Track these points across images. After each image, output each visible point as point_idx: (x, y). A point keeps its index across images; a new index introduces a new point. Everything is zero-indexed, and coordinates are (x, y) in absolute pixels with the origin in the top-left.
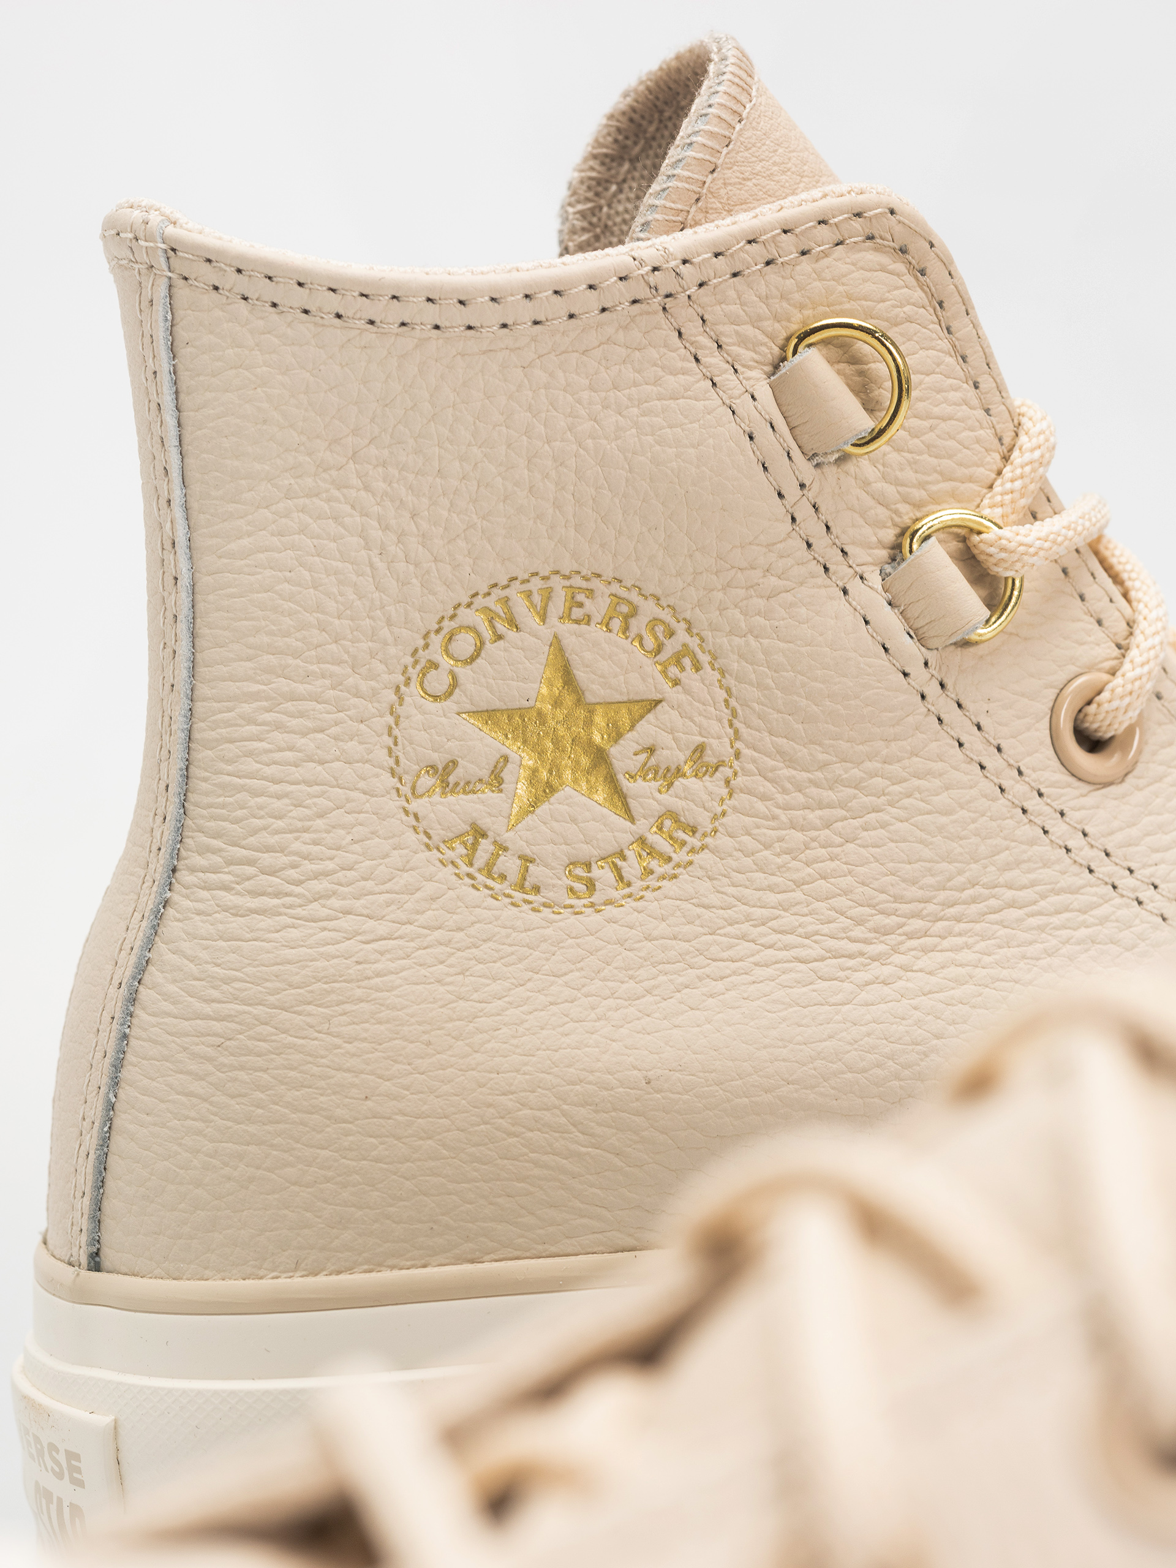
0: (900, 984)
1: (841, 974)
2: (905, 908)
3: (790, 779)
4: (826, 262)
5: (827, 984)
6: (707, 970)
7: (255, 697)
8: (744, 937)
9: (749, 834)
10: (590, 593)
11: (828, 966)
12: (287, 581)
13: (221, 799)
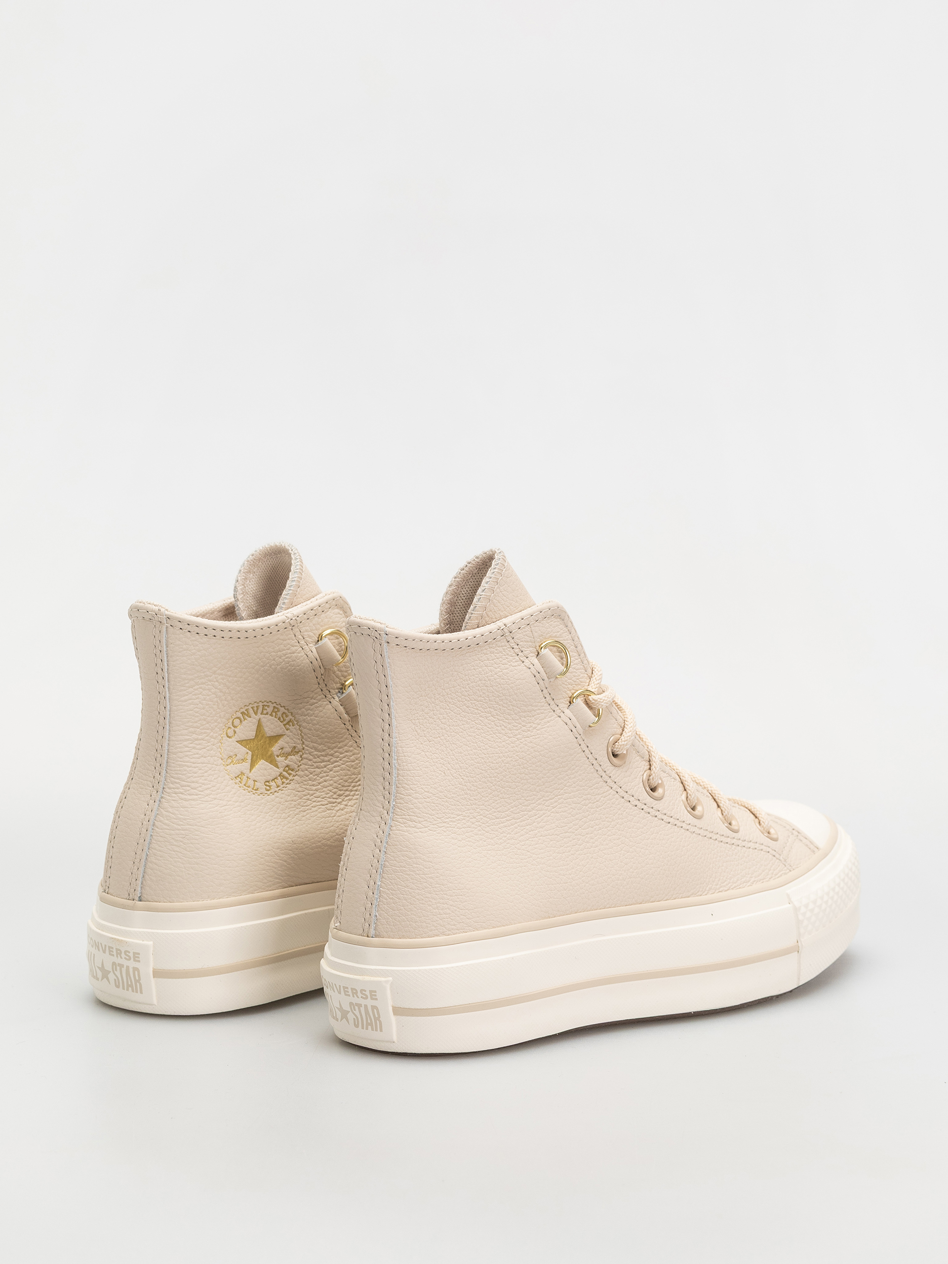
0: (346, 810)
1: (332, 808)
2: (345, 788)
3: (316, 755)
4: (328, 613)
5: (330, 811)
6: (301, 809)
7: (188, 740)
8: (308, 799)
9: (307, 770)
10: (268, 706)
11: (329, 806)
12: (197, 708)
13: (179, 769)
